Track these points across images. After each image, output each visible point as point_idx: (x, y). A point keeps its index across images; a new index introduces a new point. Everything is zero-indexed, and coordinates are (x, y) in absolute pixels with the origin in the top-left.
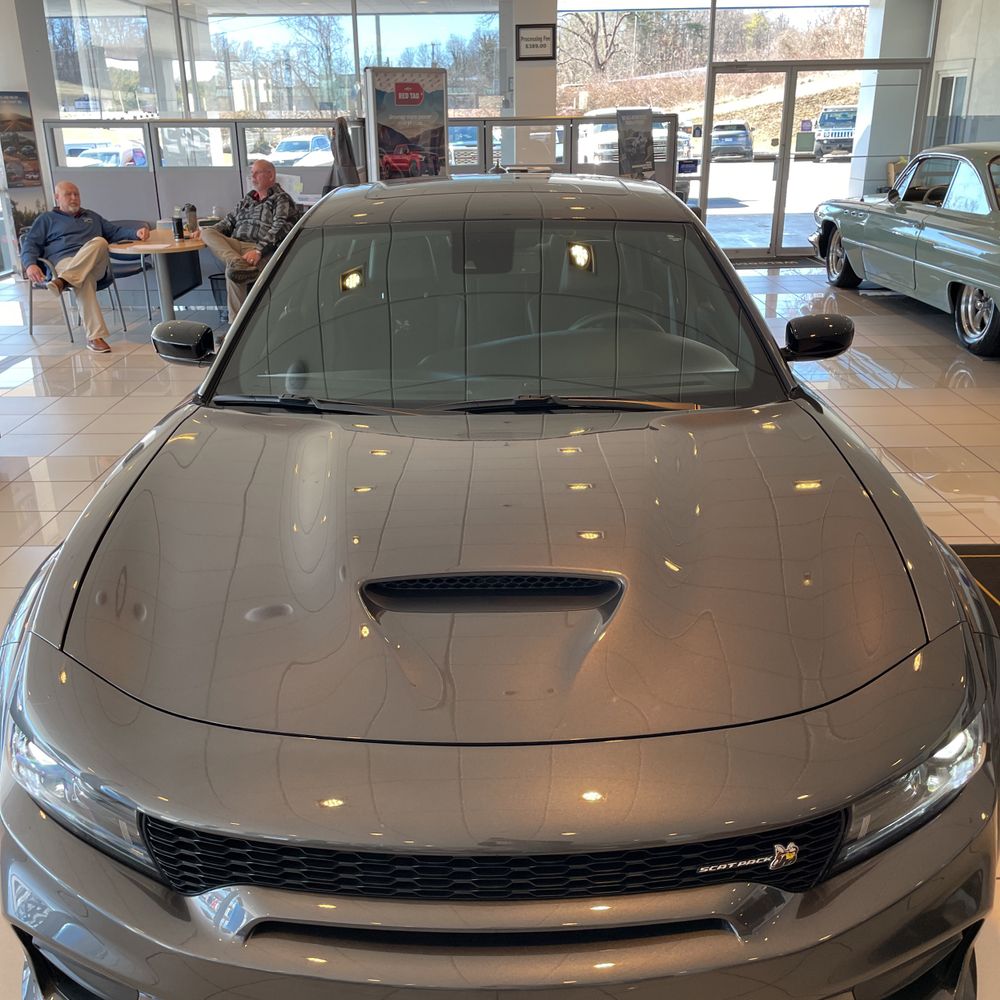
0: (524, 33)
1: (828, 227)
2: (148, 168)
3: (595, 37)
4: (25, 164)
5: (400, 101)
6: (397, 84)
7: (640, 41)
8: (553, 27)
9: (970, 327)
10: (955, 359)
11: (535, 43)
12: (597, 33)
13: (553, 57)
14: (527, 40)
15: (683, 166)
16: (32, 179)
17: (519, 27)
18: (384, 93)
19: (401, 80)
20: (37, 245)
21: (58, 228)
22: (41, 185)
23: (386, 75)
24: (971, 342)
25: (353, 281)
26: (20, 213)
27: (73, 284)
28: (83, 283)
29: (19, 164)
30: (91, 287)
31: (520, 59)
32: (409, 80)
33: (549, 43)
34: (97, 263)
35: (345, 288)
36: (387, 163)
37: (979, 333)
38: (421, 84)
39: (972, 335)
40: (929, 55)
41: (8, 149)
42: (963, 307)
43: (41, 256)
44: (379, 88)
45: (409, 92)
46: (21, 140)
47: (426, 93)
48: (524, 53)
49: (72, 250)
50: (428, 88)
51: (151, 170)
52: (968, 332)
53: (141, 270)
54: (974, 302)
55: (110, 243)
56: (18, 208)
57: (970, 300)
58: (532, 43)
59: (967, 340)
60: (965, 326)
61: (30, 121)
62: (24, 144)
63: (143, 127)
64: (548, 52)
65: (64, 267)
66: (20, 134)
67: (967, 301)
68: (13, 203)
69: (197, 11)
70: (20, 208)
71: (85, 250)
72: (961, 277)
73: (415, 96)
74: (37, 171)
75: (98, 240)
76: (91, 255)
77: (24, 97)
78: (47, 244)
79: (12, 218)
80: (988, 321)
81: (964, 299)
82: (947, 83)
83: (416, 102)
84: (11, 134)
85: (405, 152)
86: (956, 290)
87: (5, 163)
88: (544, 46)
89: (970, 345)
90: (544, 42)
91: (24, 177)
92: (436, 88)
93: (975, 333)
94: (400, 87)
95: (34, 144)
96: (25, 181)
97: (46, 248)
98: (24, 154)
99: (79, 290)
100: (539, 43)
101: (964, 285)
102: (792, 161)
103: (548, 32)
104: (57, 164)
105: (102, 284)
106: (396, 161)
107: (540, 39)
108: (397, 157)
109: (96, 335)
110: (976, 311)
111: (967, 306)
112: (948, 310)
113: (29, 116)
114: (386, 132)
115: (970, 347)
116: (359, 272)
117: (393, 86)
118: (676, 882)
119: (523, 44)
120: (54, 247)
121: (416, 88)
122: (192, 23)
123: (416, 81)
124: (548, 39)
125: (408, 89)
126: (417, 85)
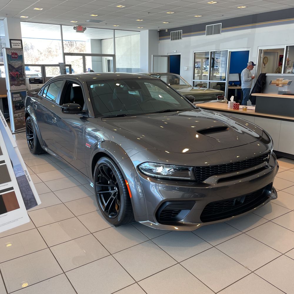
0: (12, 41)
5: (13, 57)
8: (21, 40)
11: (16, 44)
13: (22, 49)
14: (13, 43)
17: (10, 40)
18: (9, 55)
19: (13, 52)
23: (9, 50)
32: (15, 52)
33: (20, 45)
36: (11, 74)
38: (17, 53)
44: (8, 54)
48: (13, 47)
50: (19, 55)
58: (15, 44)
64: (20, 47)
73: (16, 56)
83: (16, 58)
85: (15, 71)
88: (19, 45)
92: (21, 54)
100: (17, 44)
103: (20, 42)
106: (13, 74)
108: (13, 73)
114: (10, 66)
117: (11, 53)
119: (12, 44)
121: (16, 54)
124: (20, 44)
125: (14, 54)
126: (16, 53)
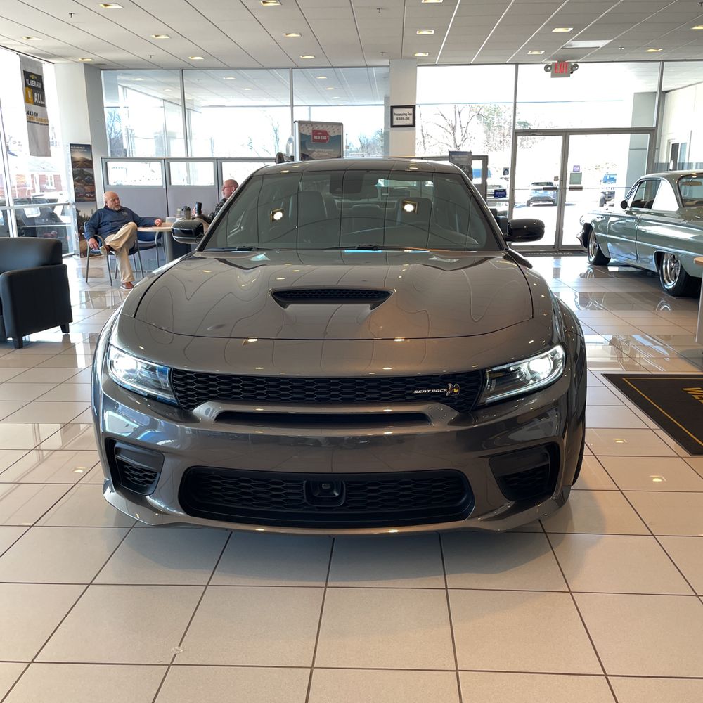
0: (395, 111)
1: (588, 228)
2: (162, 186)
3: (454, 129)
4: (86, 188)
5: (315, 141)
6: (313, 131)
7: (486, 132)
8: (414, 107)
9: (668, 279)
10: (661, 300)
11: (402, 117)
12: (455, 127)
13: (414, 125)
14: (397, 115)
15: (497, 193)
16: (90, 197)
17: (393, 107)
18: (306, 135)
19: (316, 128)
20: (94, 228)
21: (108, 218)
22: (95, 201)
23: (307, 125)
24: (668, 288)
25: (278, 216)
26: (81, 217)
27: (115, 249)
28: (121, 248)
29: (83, 187)
30: (125, 252)
31: (393, 126)
32: (321, 129)
33: (411, 117)
34: (129, 238)
35: (273, 220)
37: (673, 282)
38: (328, 131)
39: (669, 284)
40: (654, 125)
41: (77, 178)
42: (664, 266)
43: (97, 234)
45: (320, 135)
46: (85, 173)
47: (330, 137)
48: (396, 122)
49: (115, 231)
50: (332, 134)
51: (165, 187)
52: (667, 282)
53: (155, 246)
54: (670, 264)
55: (138, 226)
56: (80, 214)
57: (668, 262)
58: (400, 117)
59: (666, 287)
60: (665, 279)
61: (91, 162)
62: (86, 176)
63: (161, 162)
64: (410, 122)
65: (110, 239)
66: (85, 170)
67: (666, 262)
68: (77, 211)
69: (195, 104)
70: (82, 214)
71: (124, 229)
72: (661, 248)
73: (324, 138)
74: (94, 192)
75: (132, 224)
76: (127, 232)
77: (88, 147)
78: (100, 227)
79: (76, 220)
80: (678, 274)
81: (664, 261)
82: (675, 147)
83: (324, 141)
84: (79, 169)
86: (659, 257)
87: (74, 186)
88: (408, 118)
89: (668, 290)
90: (408, 116)
91: (85, 196)
92: (336, 134)
93: (671, 282)
94: (315, 133)
95: (92, 176)
96: (85, 198)
97: (99, 229)
98: (86, 181)
99: (119, 252)
100: (405, 117)
101: (664, 253)
102: (567, 190)
103: (411, 110)
104: (108, 183)
105: (132, 252)
107: (406, 115)
109: (127, 280)
110: (671, 269)
111: (666, 266)
112: (655, 270)
113: (91, 159)
115: (668, 291)
116: (282, 211)
117: (311, 132)
118: (403, 398)
119: (395, 117)
120: (105, 228)
121: (325, 133)
122: (191, 112)
123: (325, 129)
124: (410, 114)
125: (320, 133)
126: (325, 131)
